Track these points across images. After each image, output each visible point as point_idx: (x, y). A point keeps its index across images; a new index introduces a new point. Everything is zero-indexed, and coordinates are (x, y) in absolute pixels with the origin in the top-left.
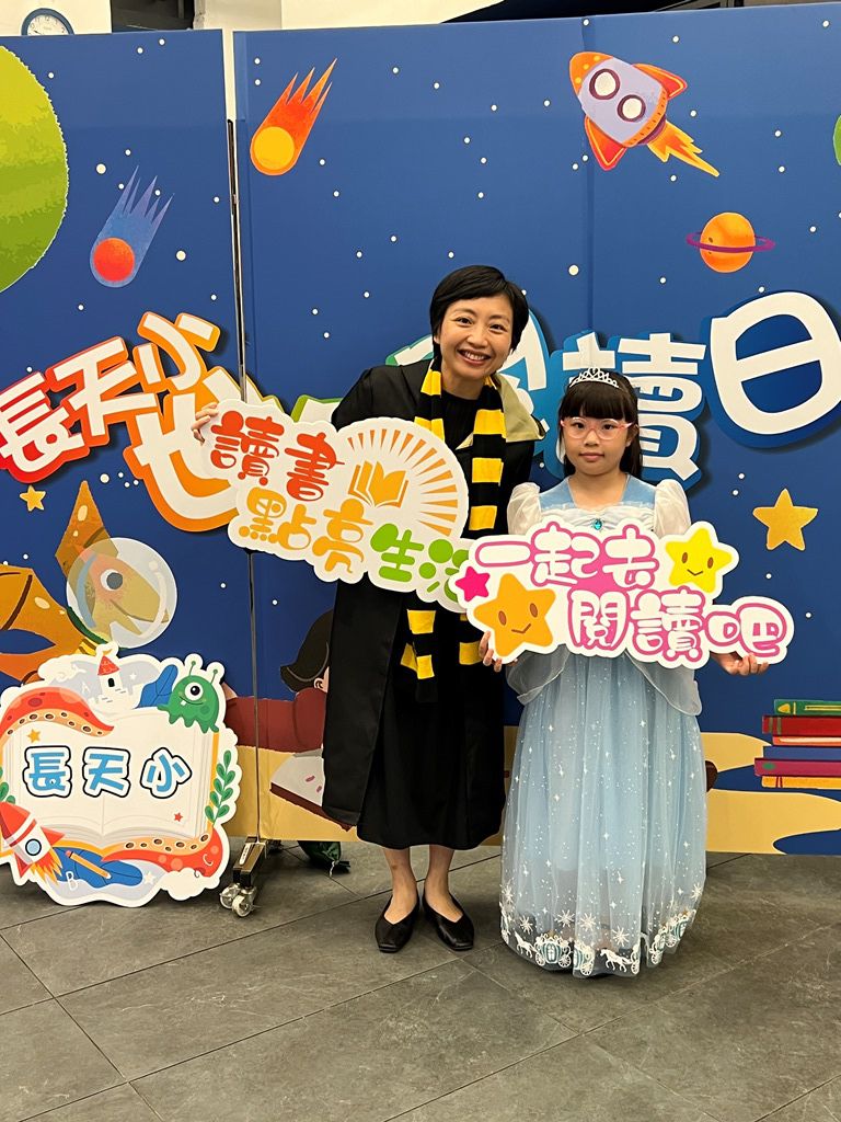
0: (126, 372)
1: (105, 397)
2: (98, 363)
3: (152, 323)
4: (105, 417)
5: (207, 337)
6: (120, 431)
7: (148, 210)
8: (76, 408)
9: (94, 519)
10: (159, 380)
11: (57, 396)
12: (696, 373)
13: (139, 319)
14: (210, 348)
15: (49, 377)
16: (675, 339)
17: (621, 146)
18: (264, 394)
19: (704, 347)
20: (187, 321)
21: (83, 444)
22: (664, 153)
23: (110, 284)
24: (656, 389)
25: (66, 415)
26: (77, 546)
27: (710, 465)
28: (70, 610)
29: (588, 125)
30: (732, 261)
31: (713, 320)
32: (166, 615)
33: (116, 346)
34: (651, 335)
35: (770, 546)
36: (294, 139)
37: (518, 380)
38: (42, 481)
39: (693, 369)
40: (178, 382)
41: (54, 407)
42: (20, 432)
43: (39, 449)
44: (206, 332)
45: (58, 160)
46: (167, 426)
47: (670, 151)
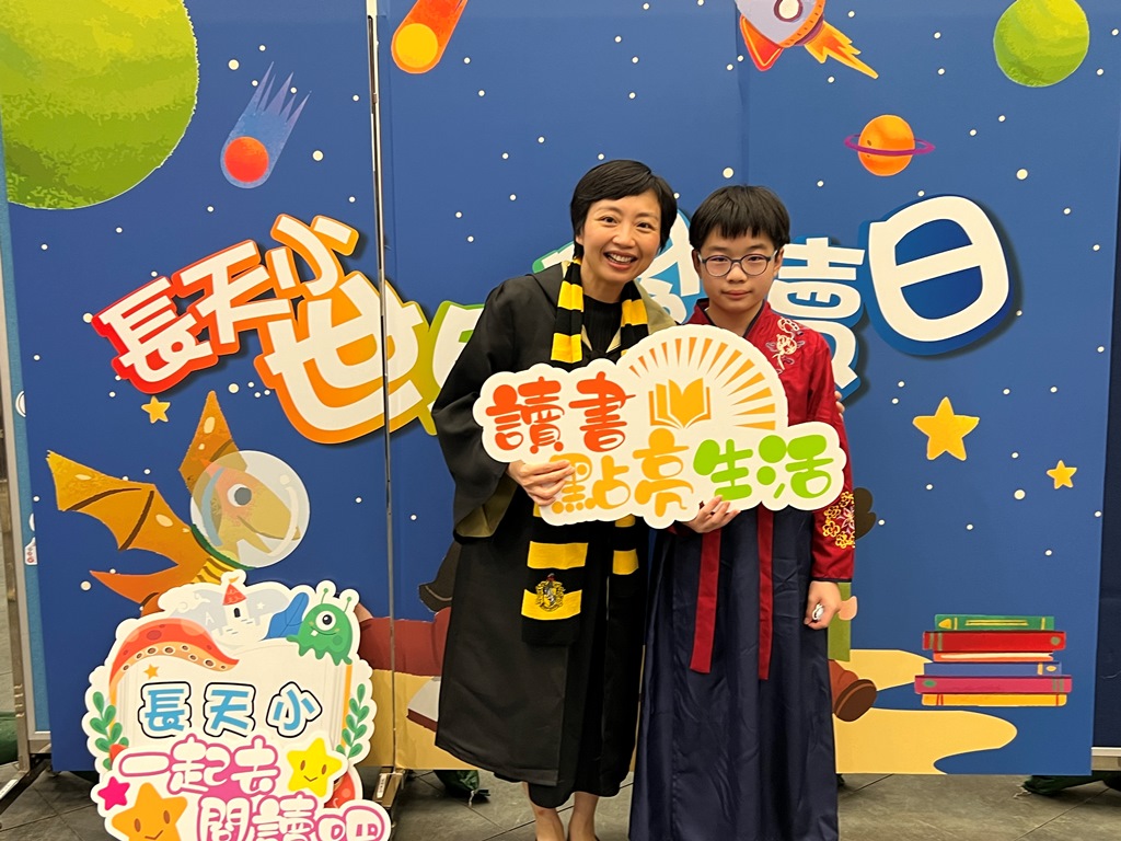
0: (258, 276)
1: (235, 303)
2: (229, 268)
3: (287, 225)
4: (234, 323)
5: (345, 241)
6: (251, 339)
7: (283, 108)
8: (204, 314)
9: (221, 431)
10: (293, 284)
11: (184, 301)
12: (854, 278)
13: (272, 221)
14: (348, 252)
15: (176, 282)
16: (833, 243)
17: (777, 46)
18: (404, 300)
19: (863, 251)
20: (323, 224)
21: (210, 352)
22: (821, 54)
23: (241, 184)
24: (814, 295)
25: (193, 322)
26: (202, 460)
27: (868, 374)
28: (194, 529)
29: (743, 24)
30: (890, 164)
31: (873, 225)
32: (298, 533)
33: (248, 250)
34: (808, 240)
35: (931, 456)
36: (438, 36)
37: (670, 286)
38: (165, 391)
39: (851, 274)
40: (314, 287)
41: (180, 313)
42: (143, 340)
43: (164, 357)
44: (344, 235)
45: (188, 56)
46: (302, 333)
47: (827, 52)
